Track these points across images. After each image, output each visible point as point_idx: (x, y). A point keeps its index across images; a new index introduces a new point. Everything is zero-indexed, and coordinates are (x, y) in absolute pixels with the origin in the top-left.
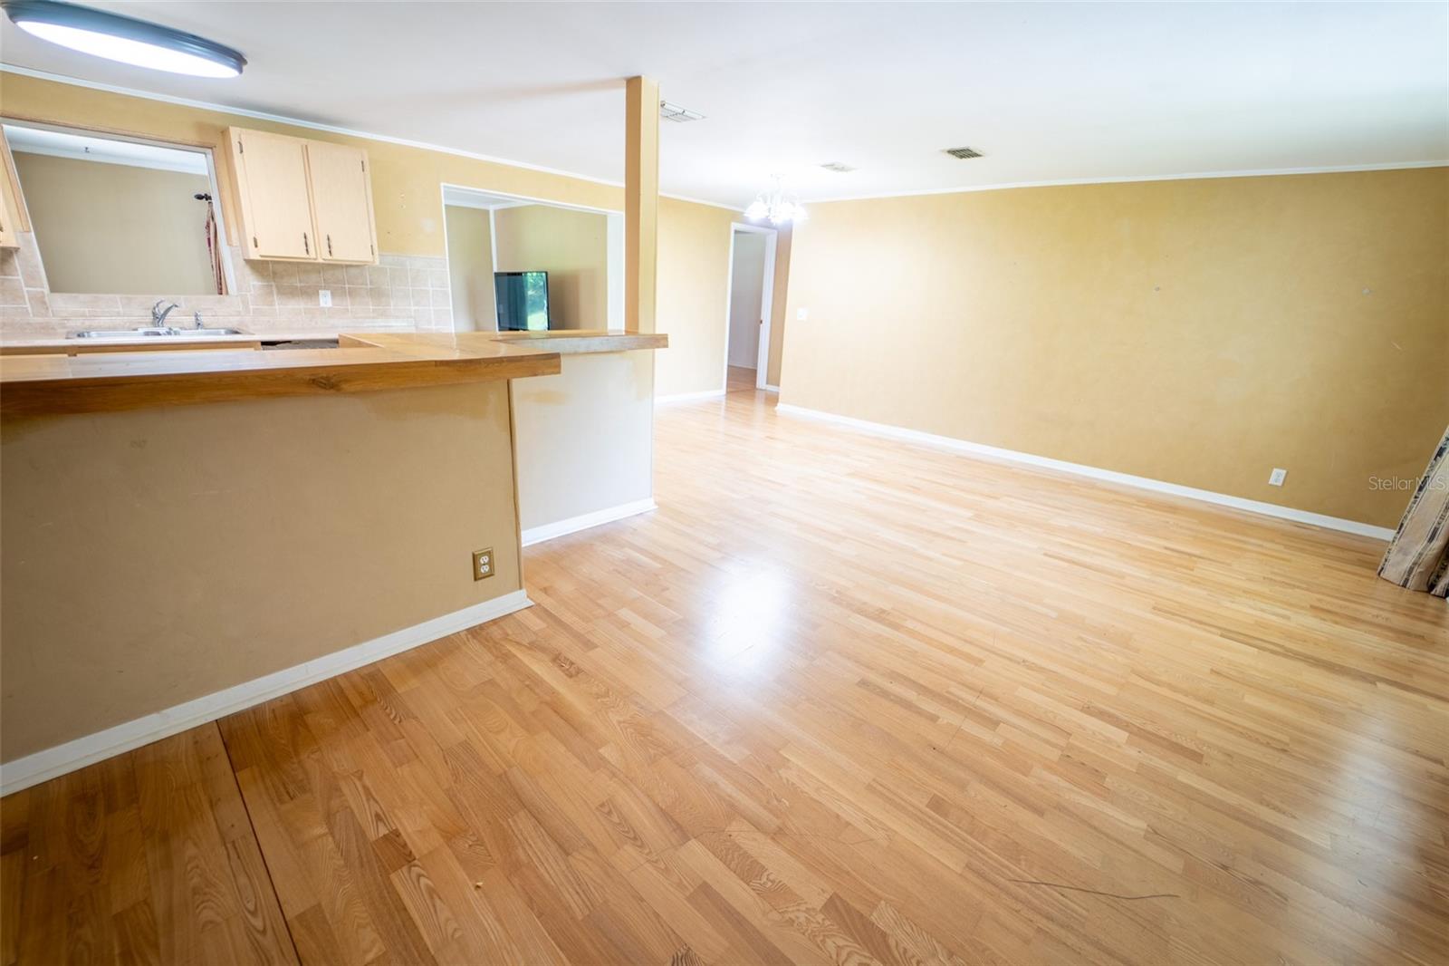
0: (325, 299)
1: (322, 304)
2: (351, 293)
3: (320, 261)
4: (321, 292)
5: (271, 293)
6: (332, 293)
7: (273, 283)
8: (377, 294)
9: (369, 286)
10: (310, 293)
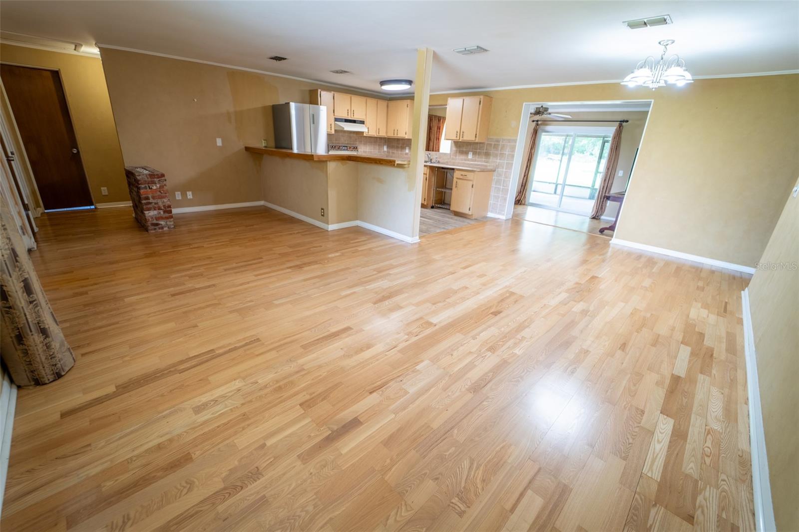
0: (470, 156)
1: (469, 157)
2: (479, 154)
3: (460, 140)
4: (470, 153)
5: (457, 152)
6: (473, 154)
7: (458, 149)
8: (487, 155)
9: (485, 151)
10: (467, 153)
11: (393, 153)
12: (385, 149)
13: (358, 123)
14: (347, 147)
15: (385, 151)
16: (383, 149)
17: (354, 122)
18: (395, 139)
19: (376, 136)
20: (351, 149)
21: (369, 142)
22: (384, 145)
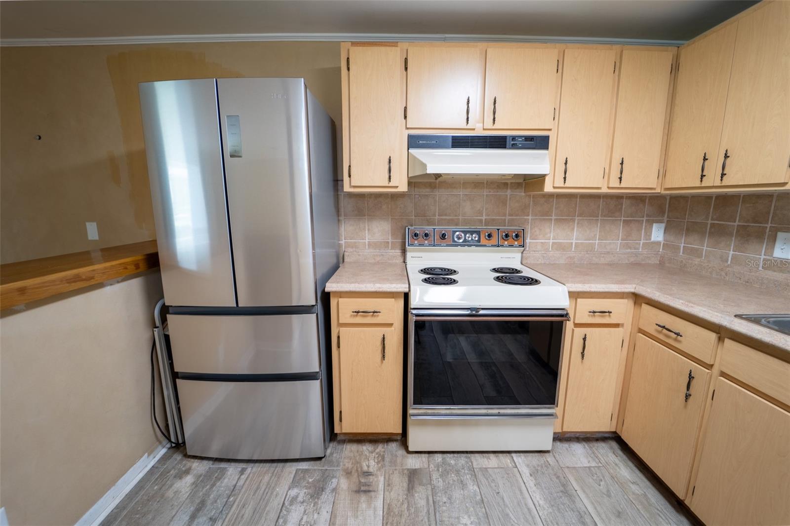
11: (696, 253)
12: (657, 234)
13: (514, 147)
14: (478, 233)
15: (658, 243)
16: (648, 235)
17: (498, 142)
18: (708, 198)
19: (605, 190)
20: (494, 240)
21: (580, 215)
22: (650, 223)
